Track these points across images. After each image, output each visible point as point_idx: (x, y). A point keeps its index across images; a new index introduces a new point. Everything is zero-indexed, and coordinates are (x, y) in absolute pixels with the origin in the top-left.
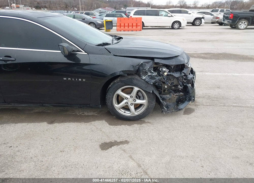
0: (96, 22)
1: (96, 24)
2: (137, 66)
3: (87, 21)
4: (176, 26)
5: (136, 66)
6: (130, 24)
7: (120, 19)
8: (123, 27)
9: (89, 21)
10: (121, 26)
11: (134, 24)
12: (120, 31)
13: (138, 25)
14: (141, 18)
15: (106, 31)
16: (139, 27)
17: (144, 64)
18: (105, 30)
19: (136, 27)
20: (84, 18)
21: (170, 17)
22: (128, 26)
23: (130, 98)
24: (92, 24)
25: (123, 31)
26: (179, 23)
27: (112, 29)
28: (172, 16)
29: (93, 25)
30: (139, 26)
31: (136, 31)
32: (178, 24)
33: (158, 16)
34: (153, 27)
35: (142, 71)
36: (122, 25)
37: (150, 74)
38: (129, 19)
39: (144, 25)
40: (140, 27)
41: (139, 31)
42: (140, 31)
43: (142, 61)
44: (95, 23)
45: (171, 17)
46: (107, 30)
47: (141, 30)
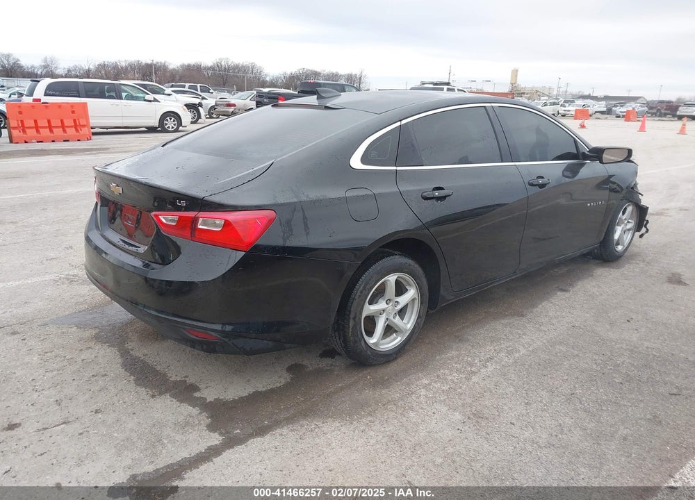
4: (170, 124)
6: (56, 122)
8: (34, 130)
10: (24, 128)
11: (69, 122)
12: (26, 142)
13: (82, 124)
14: (85, 105)
19: (77, 130)
21: (150, 101)
22: (51, 127)
25: (34, 141)
26: (176, 116)
28: (155, 100)
31: (79, 140)
32: (173, 119)
33: (119, 101)
34: (107, 129)
36: (29, 123)
40: (86, 128)
41: (88, 140)
45: (153, 101)
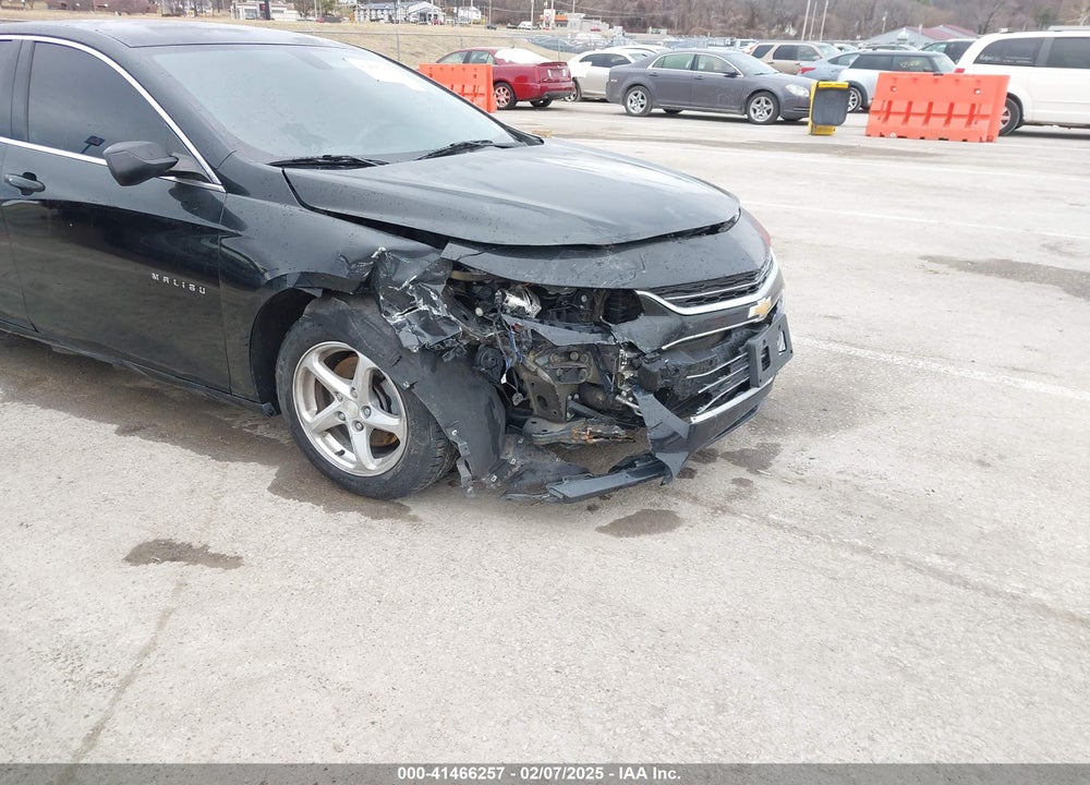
0: (783, 89)
1: (782, 100)
2: (361, 261)
3: (744, 82)
5: (356, 262)
6: (941, 107)
7: (895, 79)
8: (901, 118)
9: (753, 83)
10: (889, 113)
11: (962, 108)
12: (882, 136)
13: (982, 112)
14: (1003, 80)
15: (813, 133)
16: (983, 125)
17: (390, 257)
18: (807, 129)
19: (969, 123)
20: (733, 68)
22: (928, 115)
23: (350, 396)
24: (763, 99)
25: (894, 134)
27: (839, 124)
29: (767, 102)
30: (985, 117)
31: (965, 140)
35: (385, 287)
36: (900, 106)
37: (424, 308)
38: (936, 80)
39: (1022, 115)
40: (987, 122)
41: (981, 141)
42: (988, 141)
43: (382, 242)
44: (780, 94)
46: (819, 130)
47: (990, 140)
